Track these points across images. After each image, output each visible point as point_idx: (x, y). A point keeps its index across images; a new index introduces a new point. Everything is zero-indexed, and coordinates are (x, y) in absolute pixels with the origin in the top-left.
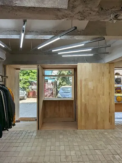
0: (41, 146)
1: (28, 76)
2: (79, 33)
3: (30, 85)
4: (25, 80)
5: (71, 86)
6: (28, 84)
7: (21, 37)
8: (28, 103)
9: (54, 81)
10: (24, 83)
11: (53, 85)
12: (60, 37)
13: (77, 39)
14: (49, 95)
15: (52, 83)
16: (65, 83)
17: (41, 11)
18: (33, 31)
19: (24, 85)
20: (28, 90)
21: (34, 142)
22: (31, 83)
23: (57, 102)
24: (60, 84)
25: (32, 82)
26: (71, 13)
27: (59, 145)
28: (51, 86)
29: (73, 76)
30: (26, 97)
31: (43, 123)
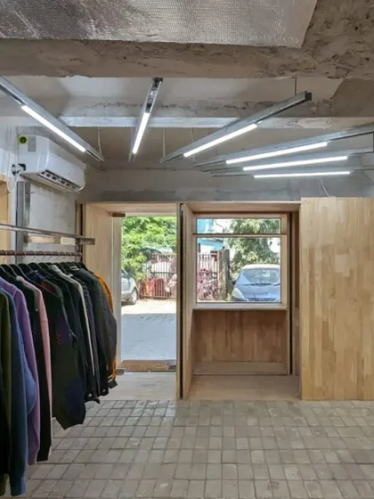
0: (194, 449)
1: (140, 232)
2: (314, 109)
3: (148, 259)
4: (133, 246)
5: (278, 267)
6: (141, 257)
7: (138, 123)
8: (141, 316)
9: (218, 247)
10: (129, 256)
11: (216, 260)
12: (256, 123)
13: (306, 126)
14: (205, 291)
15: (215, 256)
16: (253, 255)
17: (219, 54)
18: (174, 106)
19: (131, 260)
20: (141, 274)
21: (169, 437)
22: (150, 256)
23: (237, 315)
24: (238, 257)
25: (152, 250)
26: (309, 58)
27: (246, 446)
28: (212, 265)
29: (285, 238)
30: (134, 297)
31: (194, 378)
